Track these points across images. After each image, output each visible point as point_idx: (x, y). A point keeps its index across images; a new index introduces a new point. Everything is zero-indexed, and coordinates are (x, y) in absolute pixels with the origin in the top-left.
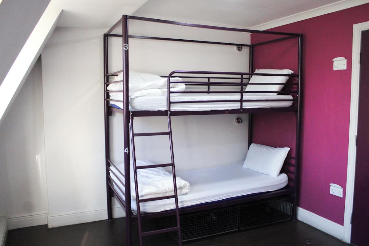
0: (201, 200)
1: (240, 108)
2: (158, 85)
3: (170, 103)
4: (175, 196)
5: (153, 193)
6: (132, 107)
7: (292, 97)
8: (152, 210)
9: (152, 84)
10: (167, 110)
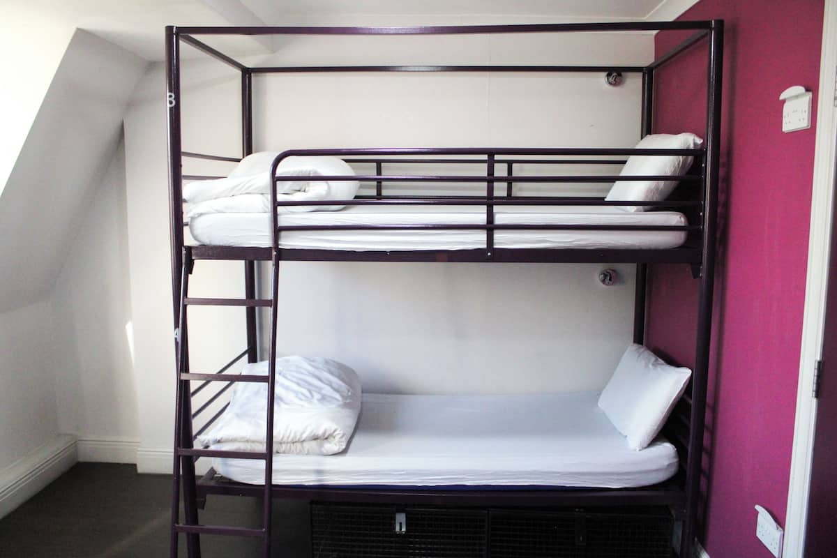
0: (373, 477)
1: (485, 246)
2: (251, 186)
3: (277, 231)
4: (268, 456)
5: (243, 438)
6: (195, 238)
7: (683, 219)
8: (244, 477)
9: (237, 186)
10: (271, 246)
